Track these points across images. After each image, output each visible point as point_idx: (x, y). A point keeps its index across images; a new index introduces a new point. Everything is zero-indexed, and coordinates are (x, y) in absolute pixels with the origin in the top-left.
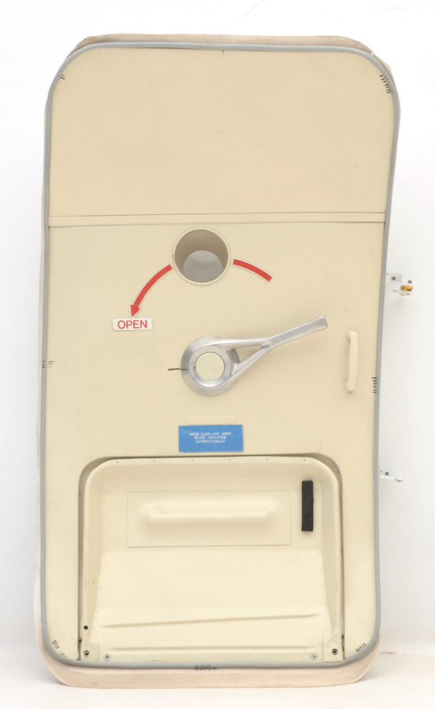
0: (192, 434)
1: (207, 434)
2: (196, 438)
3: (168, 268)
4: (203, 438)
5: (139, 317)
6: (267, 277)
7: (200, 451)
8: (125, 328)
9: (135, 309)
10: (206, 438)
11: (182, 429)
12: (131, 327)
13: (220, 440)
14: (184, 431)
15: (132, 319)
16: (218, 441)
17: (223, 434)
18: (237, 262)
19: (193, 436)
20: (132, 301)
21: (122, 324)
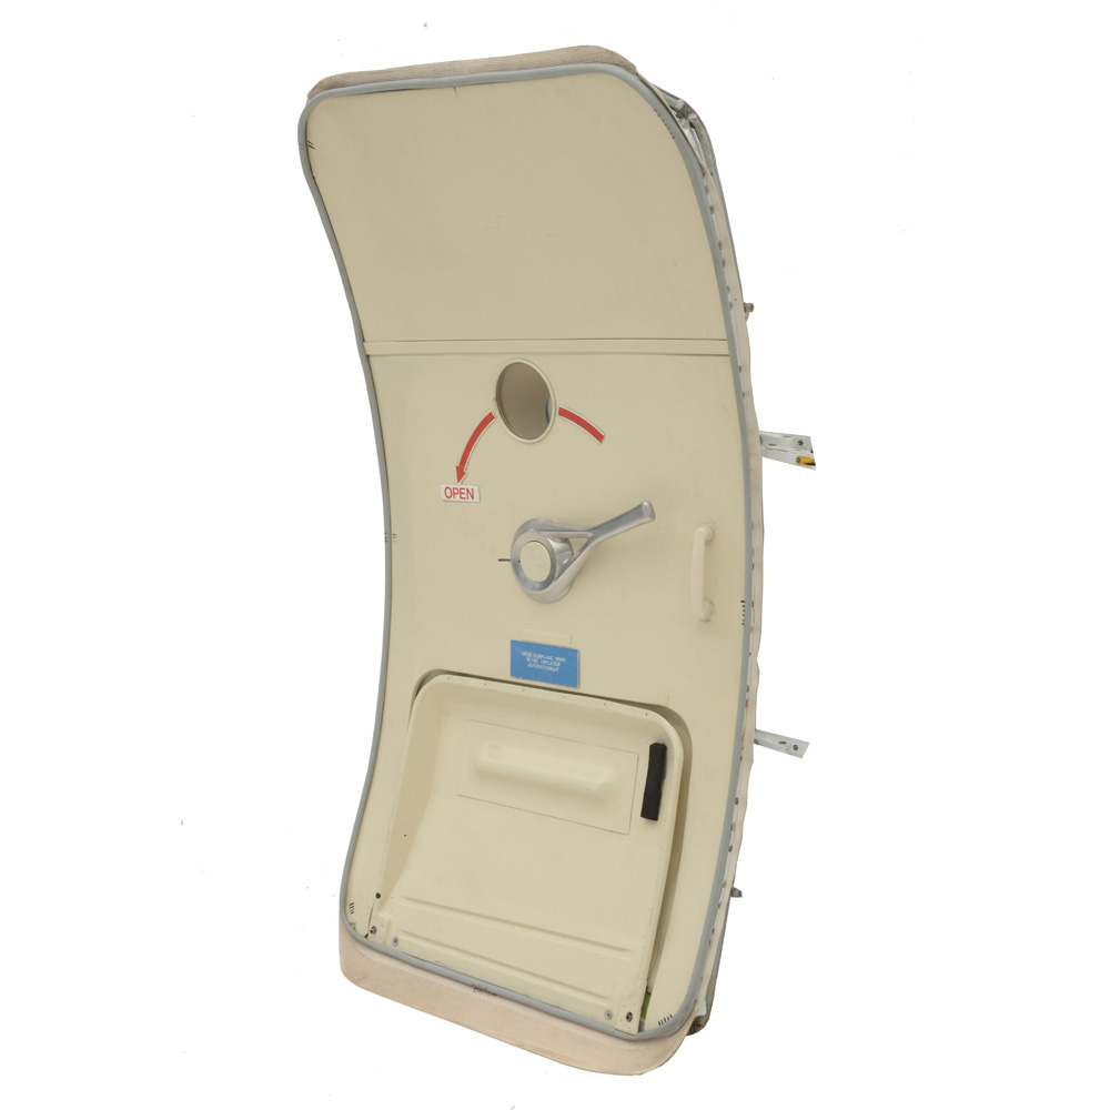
0: (524, 654)
1: (540, 656)
2: (528, 660)
3: (489, 418)
4: (535, 661)
5: (467, 484)
6: (599, 437)
7: (532, 680)
8: (452, 499)
9: (461, 473)
10: (539, 661)
11: (515, 644)
12: (458, 496)
13: (554, 666)
14: (518, 647)
15: (459, 486)
16: (551, 669)
17: (557, 659)
18: (564, 413)
19: (525, 657)
20: (457, 461)
21: (448, 492)
